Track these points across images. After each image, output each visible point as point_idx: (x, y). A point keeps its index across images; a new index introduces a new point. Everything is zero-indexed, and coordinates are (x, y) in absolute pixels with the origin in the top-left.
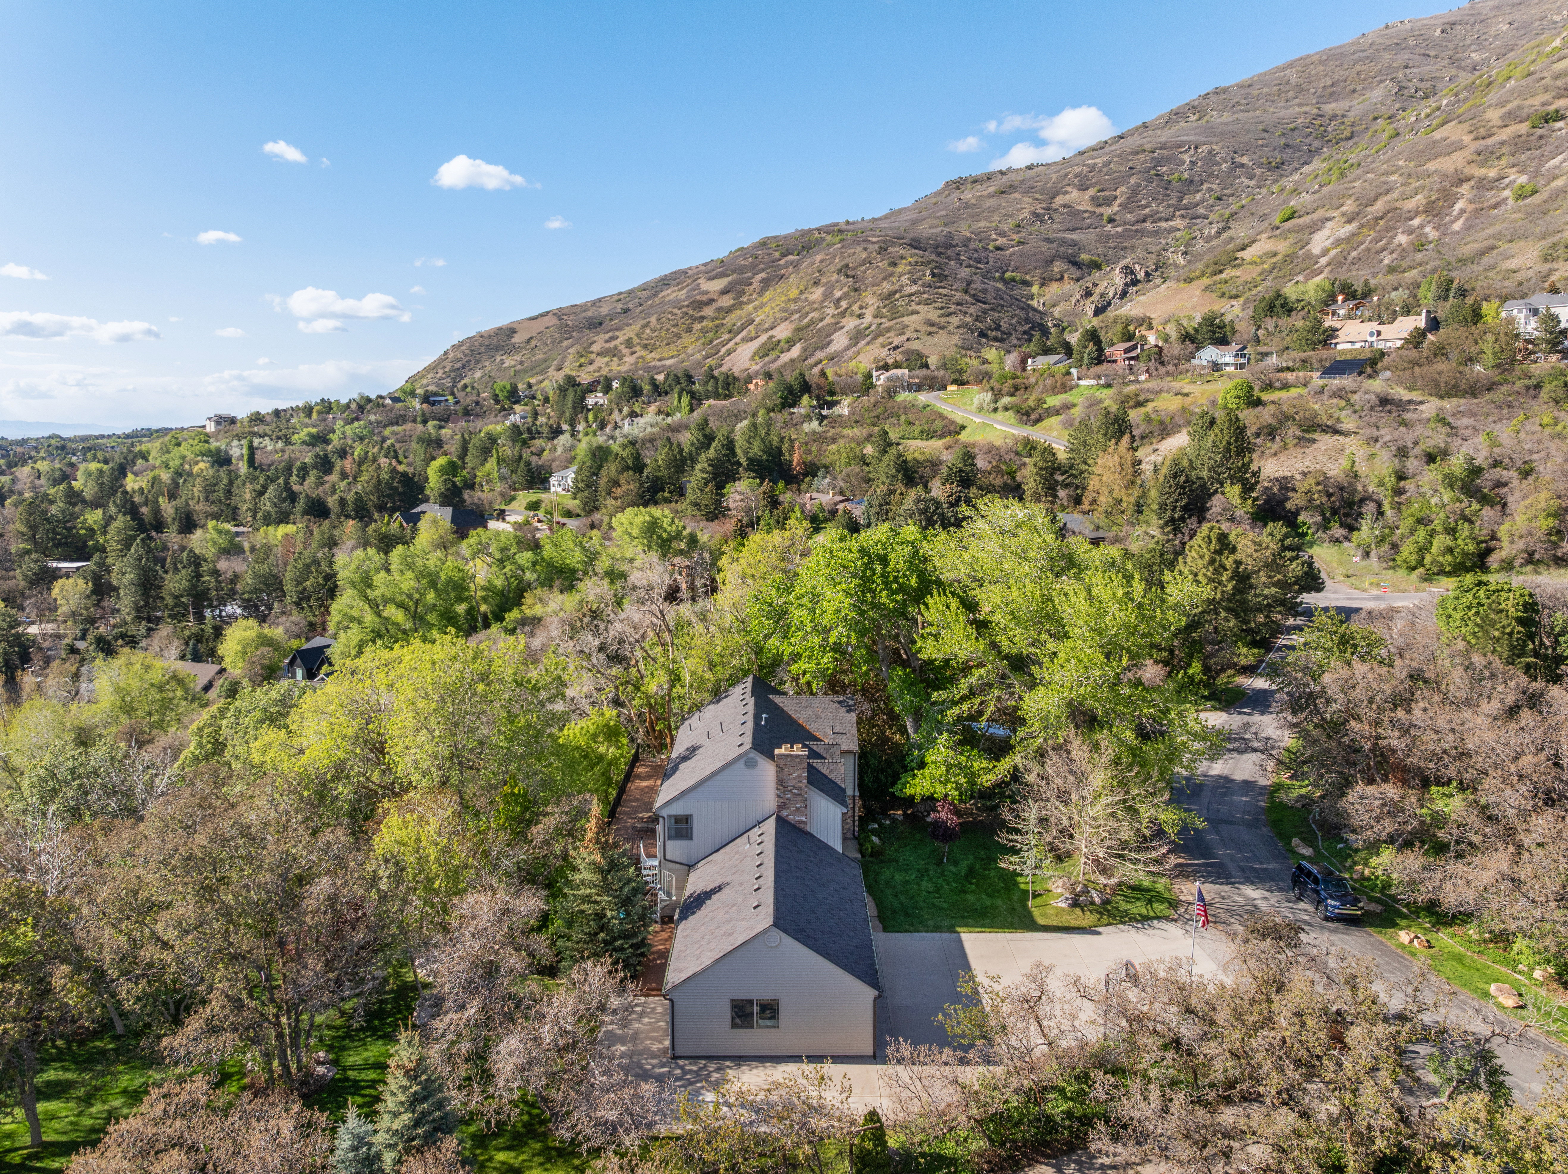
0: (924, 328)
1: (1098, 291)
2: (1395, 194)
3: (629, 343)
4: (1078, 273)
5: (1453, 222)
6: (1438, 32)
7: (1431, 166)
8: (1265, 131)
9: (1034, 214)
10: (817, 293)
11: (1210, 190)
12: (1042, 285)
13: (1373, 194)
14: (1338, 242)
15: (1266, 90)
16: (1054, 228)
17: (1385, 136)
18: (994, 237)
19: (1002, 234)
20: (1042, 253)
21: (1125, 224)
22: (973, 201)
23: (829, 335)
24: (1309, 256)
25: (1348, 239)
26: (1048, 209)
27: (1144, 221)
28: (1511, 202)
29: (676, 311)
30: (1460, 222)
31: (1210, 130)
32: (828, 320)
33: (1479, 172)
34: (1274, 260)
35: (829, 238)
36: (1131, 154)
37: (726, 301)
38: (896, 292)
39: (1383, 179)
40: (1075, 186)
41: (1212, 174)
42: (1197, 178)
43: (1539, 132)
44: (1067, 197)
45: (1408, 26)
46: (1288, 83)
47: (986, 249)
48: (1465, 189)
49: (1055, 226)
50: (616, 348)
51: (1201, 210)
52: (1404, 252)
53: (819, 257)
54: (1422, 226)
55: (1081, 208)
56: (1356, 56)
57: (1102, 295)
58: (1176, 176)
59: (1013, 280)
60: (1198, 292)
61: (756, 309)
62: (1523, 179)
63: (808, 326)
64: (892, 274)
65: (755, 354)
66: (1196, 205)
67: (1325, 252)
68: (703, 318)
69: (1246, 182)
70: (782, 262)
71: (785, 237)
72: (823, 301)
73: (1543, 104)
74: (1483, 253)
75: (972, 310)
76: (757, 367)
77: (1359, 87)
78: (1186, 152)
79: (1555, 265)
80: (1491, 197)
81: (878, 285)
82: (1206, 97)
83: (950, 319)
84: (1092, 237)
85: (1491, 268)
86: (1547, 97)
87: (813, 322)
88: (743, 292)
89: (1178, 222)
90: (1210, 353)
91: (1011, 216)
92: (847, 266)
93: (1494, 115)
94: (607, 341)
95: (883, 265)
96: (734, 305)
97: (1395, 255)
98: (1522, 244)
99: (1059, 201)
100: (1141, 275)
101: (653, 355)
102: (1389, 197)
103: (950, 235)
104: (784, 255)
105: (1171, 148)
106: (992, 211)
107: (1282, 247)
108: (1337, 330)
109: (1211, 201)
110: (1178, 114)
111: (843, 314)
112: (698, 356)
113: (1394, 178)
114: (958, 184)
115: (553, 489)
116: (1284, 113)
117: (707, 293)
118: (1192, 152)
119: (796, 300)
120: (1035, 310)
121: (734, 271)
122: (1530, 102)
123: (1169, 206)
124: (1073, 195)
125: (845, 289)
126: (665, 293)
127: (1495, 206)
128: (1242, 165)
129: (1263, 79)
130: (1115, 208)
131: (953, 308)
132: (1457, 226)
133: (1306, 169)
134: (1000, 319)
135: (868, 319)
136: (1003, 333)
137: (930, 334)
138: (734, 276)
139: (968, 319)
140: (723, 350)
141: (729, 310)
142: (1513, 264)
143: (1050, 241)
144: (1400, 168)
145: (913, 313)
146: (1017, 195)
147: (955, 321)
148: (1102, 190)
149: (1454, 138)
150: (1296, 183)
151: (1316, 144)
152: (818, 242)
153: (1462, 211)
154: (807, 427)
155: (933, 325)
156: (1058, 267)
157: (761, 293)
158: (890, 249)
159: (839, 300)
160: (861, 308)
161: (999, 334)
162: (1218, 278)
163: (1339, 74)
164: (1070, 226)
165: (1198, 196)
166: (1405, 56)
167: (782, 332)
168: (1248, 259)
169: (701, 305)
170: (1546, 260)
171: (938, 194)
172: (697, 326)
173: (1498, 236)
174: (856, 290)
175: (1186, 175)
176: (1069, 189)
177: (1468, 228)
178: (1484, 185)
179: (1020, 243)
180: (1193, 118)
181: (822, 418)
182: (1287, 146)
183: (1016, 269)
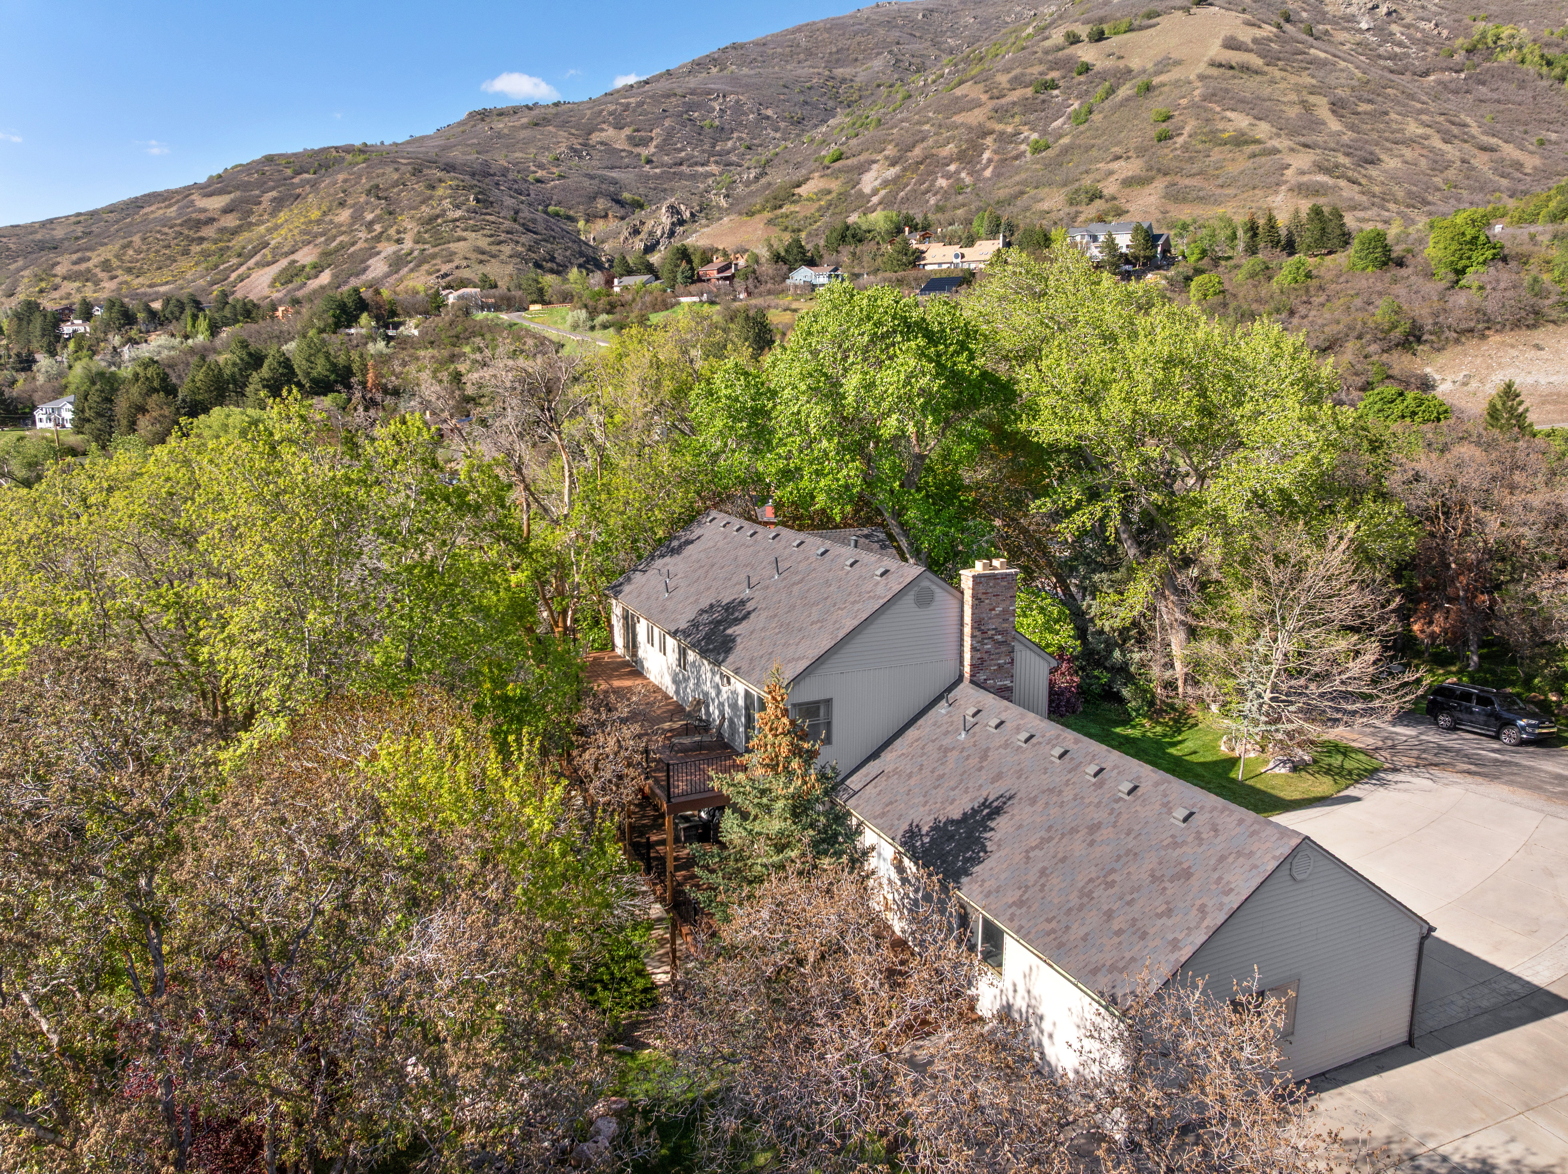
0: (474, 256)
1: (646, 229)
2: (930, 142)
3: (106, 266)
4: (621, 212)
5: (984, 169)
6: (920, 17)
7: (958, 119)
8: (785, 86)
9: (571, 148)
10: (344, 216)
11: (740, 139)
12: (587, 221)
13: (910, 141)
14: (886, 183)
15: (779, 50)
16: (593, 164)
17: (900, 96)
18: (533, 168)
19: (541, 166)
20: (583, 188)
21: (663, 165)
22: (506, 131)
23: (364, 261)
24: (861, 194)
25: (896, 179)
26: (585, 145)
27: (681, 164)
28: (1028, 155)
29: (166, 230)
30: (990, 170)
31: (735, 80)
32: (360, 245)
33: (999, 127)
34: (829, 197)
35: (349, 157)
36: (663, 96)
37: (231, 221)
38: (438, 216)
39: (917, 127)
40: (610, 124)
41: (741, 123)
42: (727, 126)
43: (1042, 97)
44: (603, 134)
45: (896, 7)
46: (798, 45)
47: (526, 181)
48: (989, 141)
49: (594, 163)
50: (89, 270)
51: (734, 158)
52: (946, 195)
53: (341, 177)
54: (957, 172)
55: (617, 146)
56: (856, 28)
57: (651, 233)
58: (707, 122)
59: (557, 214)
60: (762, 225)
61: (270, 231)
62: (1035, 136)
63: (336, 250)
64: (431, 198)
65: (275, 280)
66: (729, 153)
67: (875, 192)
68: (202, 240)
69: (772, 134)
70: (296, 180)
71: (295, 155)
72: (352, 224)
73: (1041, 74)
74: (1016, 197)
75: (523, 239)
76: (279, 295)
77: (861, 57)
78: (715, 99)
79: (1080, 209)
80: (1011, 150)
81: (415, 208)
82: (724, 50)
83: (503, 248)
84: (631, 176)
85: (1027, 209)
86: (1042, 68)
87: (342, 246)
88: (250, 212)
89: (713, 168)
90: (803, 275)
91: (548, 149)
92: (377, 186)
93: (1003, 79)
94: (75, 263)
95: (420, 187)
96: (240, 226)
97: (939, 197)
98: (1047, 190)
99: (595, 137)
100: (687, 215)
101: (140, 280)
102: (925, 144)
103: (486, 163)
104: (297, 173)
105: (701, 95)
106: (528, 142)
107: (835, 185)
108: (923, 252)
109: (742, 149)
110: (699, 65)
111: (378, 238)
112: (202, 282)
113: (926, 127)
114: (483, 115)
115: (39, 425)
116: (799, 72)
117: (205, 210)
118: (721, 100)
119: (318, 222)
120: (586, 244)
121: (237, 188)
122: (1028, 71)
123: (704, 151)
124: (610, 133)
125: (378, 212)
126: (147, 210)
127: (1016, 158)
128: (768, 118)
129: (777, 39)
130: (652, 149)
131: (503, 236)
132: (988, 173)
133: (831, 122)
134: (554, 250)
135: (408, 245)
136: (558, 265)
137: (481, 262)
138: (238, 193)
139: (520, 249)
140: (234, 276)
141: (235, 232)
142: (1045, 206)
143: (592, 177)
144: (930, 119)
145: (459, 239)
146: (551, 128)
147: (507, 249)
148: (638, 130)
149: (973, 95)
150: (824, 134)
151: (831, 104)
152: (339, 161)
153: (990, 161)
154: (372, 348)
155: (483, 253)
156: (601, 204)
157: (274, 213)
158: (426, 171)
159: (371, 224)
160: (398, 232)
161: (555, 266)
162: (779, 212)
163: (843, 43)
164: (609, 163)
165: (730, 144)
166: (895, 34)
167: (306, 257)
168: (805, 195)
169: (199, 224)
170: (1071, 204)
171: (461, 124)
172: (195, 249)
173: (1025, 183)
174: (390, 213)
175: (717, 123)
176: (604, 126)
177: (997, 175)
178: (1004, 139)
179: (561, 177)
180: (714, 70)
181: (389, 339)
182: (806, 103)
183: (559, 204)
